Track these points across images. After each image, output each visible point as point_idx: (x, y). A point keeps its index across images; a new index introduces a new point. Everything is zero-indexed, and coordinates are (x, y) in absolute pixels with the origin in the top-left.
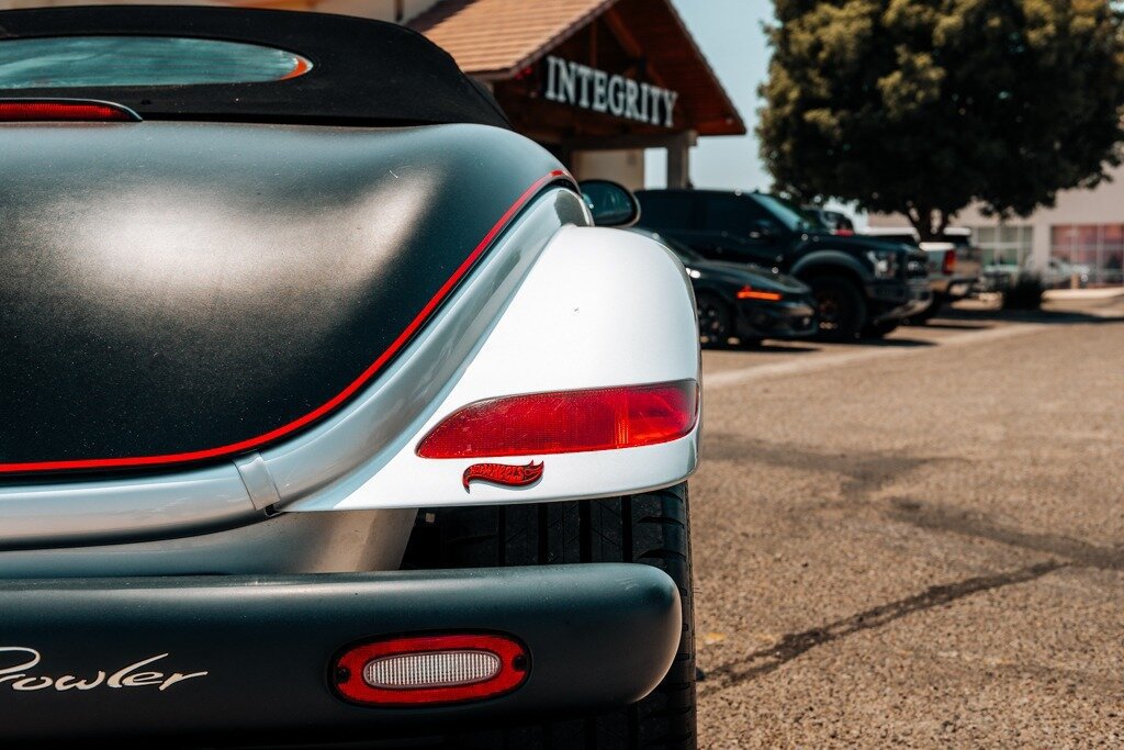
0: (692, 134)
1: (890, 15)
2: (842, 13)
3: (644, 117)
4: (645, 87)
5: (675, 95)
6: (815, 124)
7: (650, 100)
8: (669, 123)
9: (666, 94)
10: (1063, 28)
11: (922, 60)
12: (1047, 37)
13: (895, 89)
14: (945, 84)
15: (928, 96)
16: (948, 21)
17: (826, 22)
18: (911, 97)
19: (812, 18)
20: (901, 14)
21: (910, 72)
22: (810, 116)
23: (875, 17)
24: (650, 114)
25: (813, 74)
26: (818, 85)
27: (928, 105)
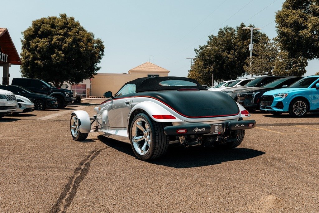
0: (10, 64)
1: (53, 42)
2: (42, 40)
3: (2, 60)
4: (3, 54)
5: (7, 55)
6: (37, 64)
7: (3, 56)
8: (6, 62)
9: (6, 55)
10: (87, 49)
11: (60, 52)
12: (84, 50)
13: (55, 58)
14: (65, 57)
15: (62, 60)
16: (65, 45)
17: (38, 42)
18: (58, 59)
19: (35, 40)
20: (55, 42)
21: (58, 54)
22: (36, 62)
23: (50, 42)
24: (3, 60)
25: (36, 53)
26: (37, 55)
27: (61, 61)
